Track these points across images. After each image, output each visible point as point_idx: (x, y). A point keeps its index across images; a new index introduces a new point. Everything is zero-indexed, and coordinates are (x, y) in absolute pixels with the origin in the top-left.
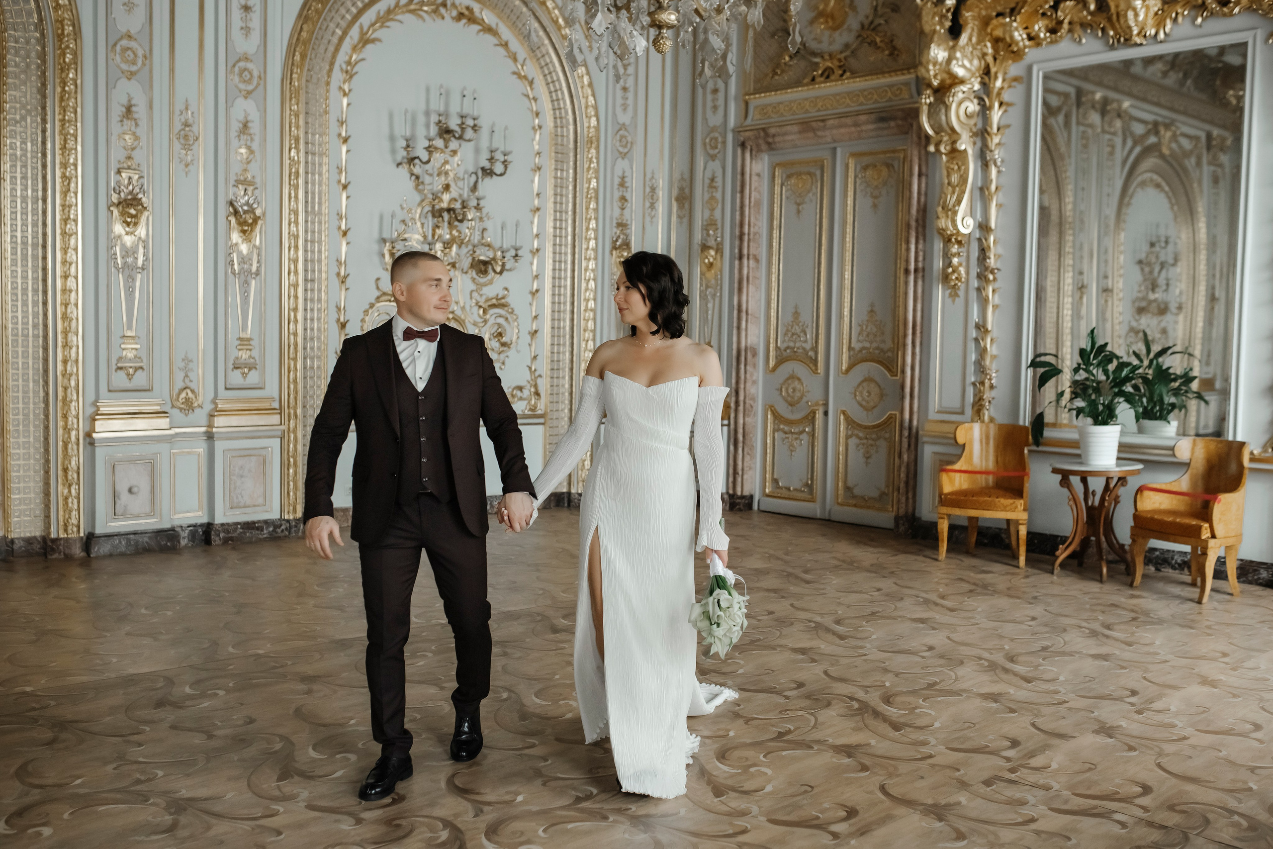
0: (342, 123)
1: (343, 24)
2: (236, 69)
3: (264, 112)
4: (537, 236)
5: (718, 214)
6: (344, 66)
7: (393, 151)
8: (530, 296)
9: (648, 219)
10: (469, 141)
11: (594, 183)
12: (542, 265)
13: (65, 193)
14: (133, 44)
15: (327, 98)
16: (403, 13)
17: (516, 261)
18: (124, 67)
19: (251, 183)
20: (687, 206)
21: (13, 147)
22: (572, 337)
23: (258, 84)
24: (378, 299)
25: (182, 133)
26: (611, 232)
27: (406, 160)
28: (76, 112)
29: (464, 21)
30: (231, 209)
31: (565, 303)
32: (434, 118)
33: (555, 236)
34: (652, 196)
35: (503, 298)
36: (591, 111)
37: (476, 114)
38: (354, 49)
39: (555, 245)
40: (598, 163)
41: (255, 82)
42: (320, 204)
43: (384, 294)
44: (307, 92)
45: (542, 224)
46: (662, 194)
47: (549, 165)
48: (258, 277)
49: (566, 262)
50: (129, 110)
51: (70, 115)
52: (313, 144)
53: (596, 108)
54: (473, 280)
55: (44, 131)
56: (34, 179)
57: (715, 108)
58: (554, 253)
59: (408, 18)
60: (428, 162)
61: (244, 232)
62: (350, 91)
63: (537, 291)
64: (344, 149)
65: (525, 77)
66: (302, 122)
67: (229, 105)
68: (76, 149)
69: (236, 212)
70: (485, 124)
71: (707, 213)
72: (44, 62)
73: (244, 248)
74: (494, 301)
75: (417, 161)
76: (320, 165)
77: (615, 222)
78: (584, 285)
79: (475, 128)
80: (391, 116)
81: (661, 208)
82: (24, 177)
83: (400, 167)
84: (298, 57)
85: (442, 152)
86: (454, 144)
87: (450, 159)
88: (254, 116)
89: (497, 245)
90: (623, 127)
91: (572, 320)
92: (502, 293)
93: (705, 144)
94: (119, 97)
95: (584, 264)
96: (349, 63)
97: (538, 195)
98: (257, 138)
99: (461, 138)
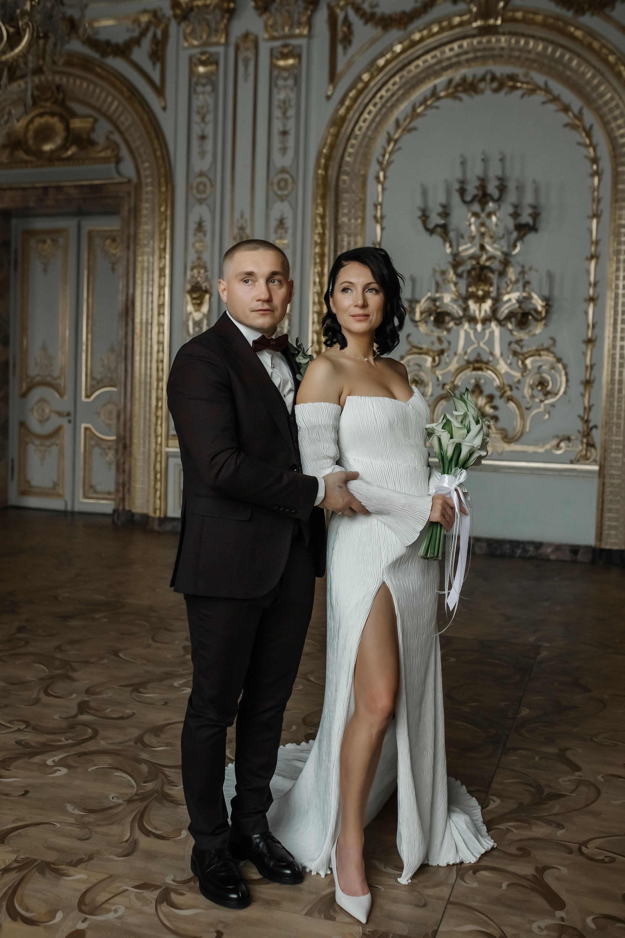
0: (376, 206)
2: (276, 181)
3: (295, 209)
4: (594, 284)
6: (381, 159)
12: (599, 313)
14: (204, 179)
15: (363, 189)
18: (198, 196)
23: (292, 189)
25: (238, 235)
28: (165, 233)
29: (504, 91)
35: (550, 347)
38: (390, 140)
41: (289, 187)
45: (600, 271)
50: (200, 227)
54: (511, 331)
59: (446, 103)
62: (384, 178)
63: (593, 339)
64: (379, 226)
65: (581, 127)
67: (269, 208)
79: (503, 188)
87: (487, 221)
92: (545, 342)
94: (194, 218)
97: (596, 242)
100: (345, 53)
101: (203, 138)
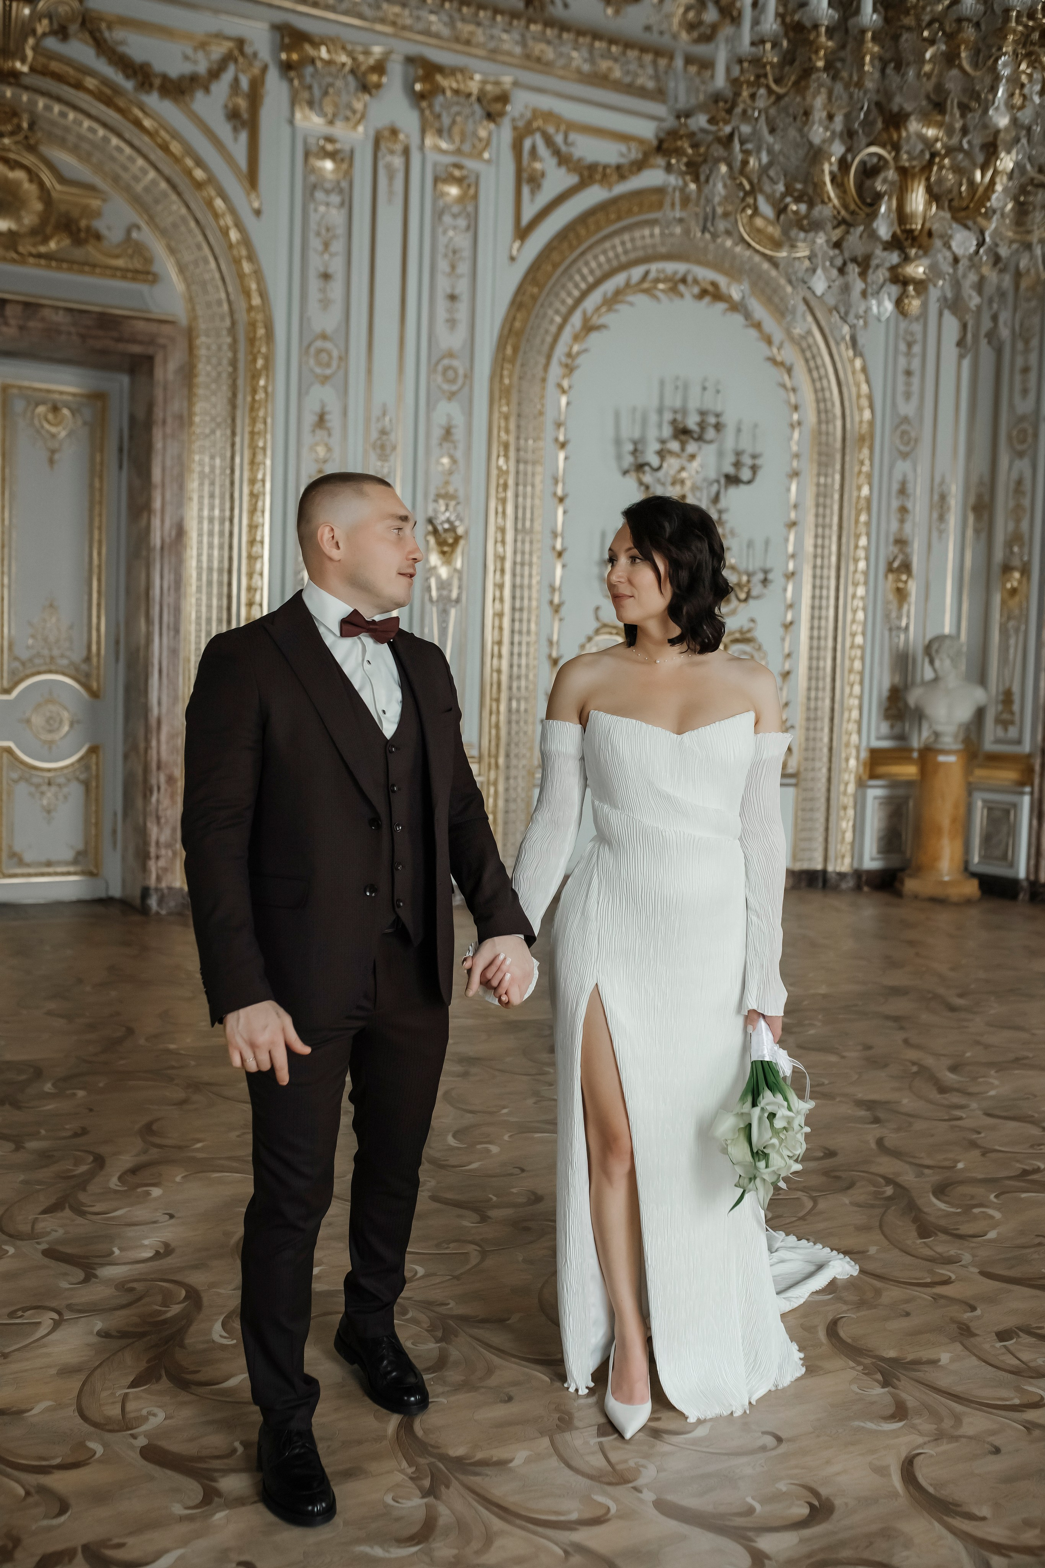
0: (558, 425)
1: (563, 310)
2: (440, 368)
3: (469, 414)
4: (793, 556)
5: (1025, 525)
6: (564, 359)
7: (619, 457)
8: (781, 631)
9: (935, 534)
10: (710, 442)
11: (865, 491)
12: (797, 592)
13: (253, 511)
14: (328, 345)
15: (542, 397)
16: (635, 293)
17: (765, 586)
18: (318, 370)
19: (453, 497)
20: (986, 516)
21: (201, 463)
22: (834, 680)
23: (464, 384)
24: (597, 632)
25: (379, 442)
26: (887, 550)
27: (633, 468)
28: (265, 423)
29: (707, 299)
30: (430, 528)
31: (826, 638)
32: (668, 416)
33: (815, 556)
34: (942, 507)
35: (749, 631)
36: (864, 402)
37: (719, 409)
38: (576, 338)
39: (815, 567)
40: (872, 465)
41: (460, 381)
42: (532, 520)
43: (605, 625)
44: (520, 391)
45: (799, 542)
46: (955, 502)
47: (809, 469)
48: (458, 606)
49: (828, 588)
50: (321, 420)
51: (259, 426)
52: (526, 451)
53: (870, 398)
55: (233, 445)
56: (222, 498)
57: (1025, 392)
58: (814, 577)
59: (640, 300)
60: (660, 468)
61: (443, 553)
62: (570, 387)
63: (791, 623)
64: (562, 455)
65: (782, 364)
66: (512, 426)
67: (430, 407)
68: (264, 464)
69: (435, 532)
70: (730, 420)
71: (1011, 526)
72: (235, 369)
73: (444, 572)
74: (737, 635)
75: (647, 468)
76: (533, 475)
77: (891, 539)
78: (849, 616)
79: (718, 427)
80: (617, 416)
81: (953, 520)
82: (212, 496)
83: (627, 475)
84: (509, 351)
85: (677, 455)
86: (692, 447)
87: (686, 464)
88: (459, 420)
89: (742, 566)
90: (906, 420)
91: (834, 659)
92: (747, 625)
93: (1010, 438)
94: (312, 404)
95: (851, 590)
96: (569, 355)
97: (795, 506)
98: (461, 446)
99: (700, 439)
100: (532, 200)
101: (326, 276)
